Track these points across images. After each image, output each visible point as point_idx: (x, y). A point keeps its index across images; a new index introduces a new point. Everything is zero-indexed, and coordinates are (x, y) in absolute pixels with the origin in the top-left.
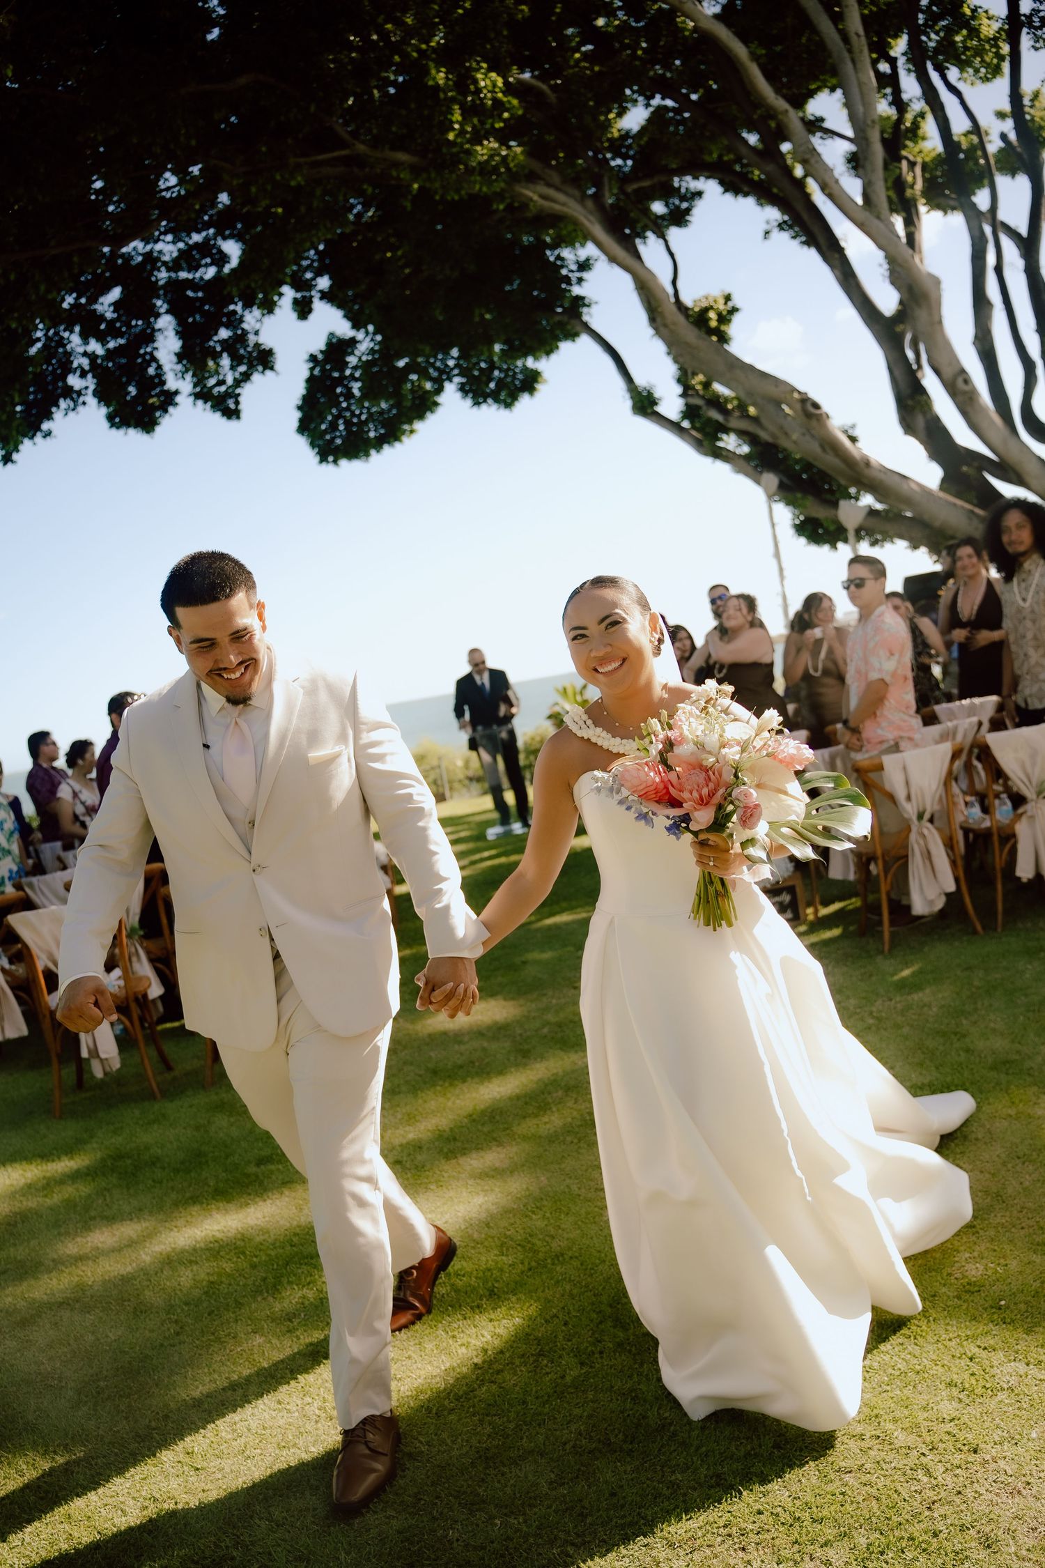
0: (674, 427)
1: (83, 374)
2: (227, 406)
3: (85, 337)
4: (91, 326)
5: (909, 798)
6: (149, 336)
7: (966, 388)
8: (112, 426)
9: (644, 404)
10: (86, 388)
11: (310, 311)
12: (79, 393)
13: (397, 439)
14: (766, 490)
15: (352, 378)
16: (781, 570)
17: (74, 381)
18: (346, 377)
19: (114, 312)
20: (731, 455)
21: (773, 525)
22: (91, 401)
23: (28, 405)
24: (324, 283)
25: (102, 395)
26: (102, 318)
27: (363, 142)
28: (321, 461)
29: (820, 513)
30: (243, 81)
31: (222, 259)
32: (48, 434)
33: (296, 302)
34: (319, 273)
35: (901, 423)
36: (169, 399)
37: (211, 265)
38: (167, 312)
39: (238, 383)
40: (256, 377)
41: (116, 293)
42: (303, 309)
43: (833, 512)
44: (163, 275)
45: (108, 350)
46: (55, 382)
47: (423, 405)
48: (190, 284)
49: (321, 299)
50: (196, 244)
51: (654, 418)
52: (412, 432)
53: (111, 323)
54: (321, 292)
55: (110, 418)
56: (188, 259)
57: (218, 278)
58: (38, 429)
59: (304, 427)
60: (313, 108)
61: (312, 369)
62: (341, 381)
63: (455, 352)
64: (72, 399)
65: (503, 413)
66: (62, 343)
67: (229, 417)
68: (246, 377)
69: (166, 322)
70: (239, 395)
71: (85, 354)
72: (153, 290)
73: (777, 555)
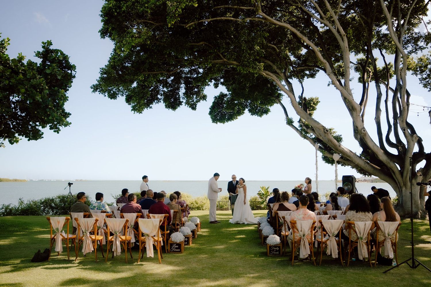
0: (297, 129)
1: (161, 95)
2: (193, 107)
3: (163, 87)
4: (166, 84)
5: (301, 231)
6: (178, 88)
7: (364, 132)
8: (166, 108)
9: (290, 122)
10: (162, 98)
11: (218, 86)
12: (160, 99)
13: (232, 119)
14: (316, 148)
15: (225, 103)
16: (317, 168)
17: (159, 96)
18: (223, 103)
19: (171, 82)
20: (308, 138)
21: (317, 157)
22: (162, 101)
23: (148, 101)
24: (222, 80)
25: (165, 101)
26: (168, 83)
27: (226, 59)
28: (213, 122)
29: (329, 156)
30: (201, 43)
31: (198, 73)
32: (151, 108)
33: (215, 84)
34: (221, 78)
35: (354, 136)
36: (180, 103)
37: (196, 74)
38: (183, 83)
39: (197, 102)
40: (201, 101)
41: (172, 78)
42: (216, 86)
43: (332, 156)
44: (183, 75)
45: (168, 90)
46: (155, 96)
47: (240, 113)
48: (190, 78)
49: (220, 84)
50: (193, 69)
51: (291, 126)
52: (236, 118)
53: (170, 85)
54: (221, 82)
55: (166, 106)
56: (190, 72)
57: (197, 77)
58: (149, 106)
59: (210, 113)
60: (216, 51)
61: (215, 100)
62: (221, 103)
63: (249, 101)
64: (158, 100)
65: (259, 118)
66: (158, 87)
67: (193, 110)
68: (199, 101)
69: (183, 86)
70: (197, 104)
71: (163, 91)
72: (181, 77)
73: (316, 164)
